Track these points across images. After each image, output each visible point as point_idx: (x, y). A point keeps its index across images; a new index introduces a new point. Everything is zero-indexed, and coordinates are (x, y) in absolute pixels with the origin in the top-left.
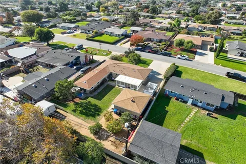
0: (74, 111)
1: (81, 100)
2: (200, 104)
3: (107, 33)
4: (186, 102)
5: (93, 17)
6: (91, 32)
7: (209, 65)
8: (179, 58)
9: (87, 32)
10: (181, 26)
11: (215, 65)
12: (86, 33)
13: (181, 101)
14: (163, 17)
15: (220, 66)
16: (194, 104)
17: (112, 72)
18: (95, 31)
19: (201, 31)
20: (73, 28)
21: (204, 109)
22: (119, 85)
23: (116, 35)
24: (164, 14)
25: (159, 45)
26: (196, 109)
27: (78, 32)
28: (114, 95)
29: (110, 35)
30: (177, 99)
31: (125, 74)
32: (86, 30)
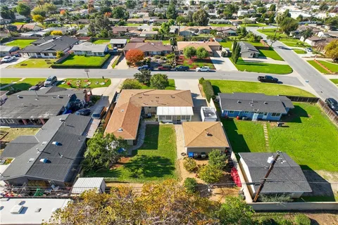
0: (135, 176)
1: (130, 158)
2: (265, 117)
3: (79, 53)
4: (250, 119)
5: (31, 30)
6: (51, 55)
7: (233, 72)
8: (200, 71)
9: (43, 55)
10: (171, 31)
11: (240, 72)
12: (41, 58)
13: (245, 119)
14: (136, 23)
15: (245, 72)
16: (259, 119)
17: (144, 105)
18: (58, 52)
19: (195, 35)
20: (10, 52)
21: (271, 121)
22: (164, 121)
23: (95, 54)
24: (133, 18)
25: (165, 59)
26: (264, 124)
27: (24, 58)
28: (168, 135)
29: (86, 56)
30: (240, 119)
31: (165, 105)
32: (39, 54)
